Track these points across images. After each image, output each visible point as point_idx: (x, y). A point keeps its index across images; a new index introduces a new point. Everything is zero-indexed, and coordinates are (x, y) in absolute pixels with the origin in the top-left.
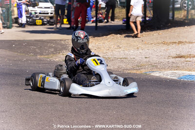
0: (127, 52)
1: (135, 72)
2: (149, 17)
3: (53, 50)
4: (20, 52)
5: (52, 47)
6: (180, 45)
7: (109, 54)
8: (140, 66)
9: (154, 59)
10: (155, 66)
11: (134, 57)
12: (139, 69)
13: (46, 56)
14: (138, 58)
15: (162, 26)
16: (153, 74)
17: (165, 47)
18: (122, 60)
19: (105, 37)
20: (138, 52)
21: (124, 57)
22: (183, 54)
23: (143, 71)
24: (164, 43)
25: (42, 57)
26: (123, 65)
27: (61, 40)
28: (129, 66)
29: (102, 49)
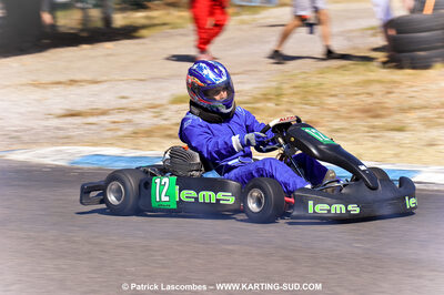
6: (71, 88)
22: (78, 108)
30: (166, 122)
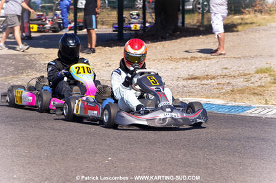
3: (12, 69)
5: (11, 65)
6: (193, 62)
15: (167, 35)
17: (173, 65)
22: (197, 74)
24: (171, 59)
30: (252, 85)
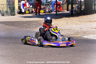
0: (71, 26)
1: (75, 36)
2: (83, 9)
3: (35, 26)
4: (19, 27)
5: (34, 24)
7: (63, 27)
8: (77, 33)
9: (85, 29)
10: (85, 33)
11: (75, 28)
12: (77, 35)
13: (32, 29)
14: (77, 29)
15: (89, 13)
16: (84, 37)
17: (90, 23)
18: (69, 30)
19: (60, 19)
20: (77, 26)
21: (70, 28)
23: (79, 35)
24: (90, 21)
25: (30, 29)
26: (69, 33)
27: (39, 21)
28: (72, 33)
29: (59, 25)
